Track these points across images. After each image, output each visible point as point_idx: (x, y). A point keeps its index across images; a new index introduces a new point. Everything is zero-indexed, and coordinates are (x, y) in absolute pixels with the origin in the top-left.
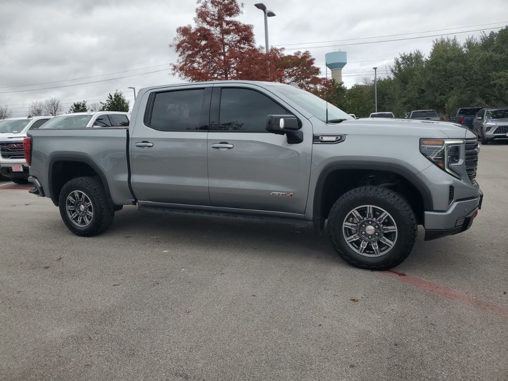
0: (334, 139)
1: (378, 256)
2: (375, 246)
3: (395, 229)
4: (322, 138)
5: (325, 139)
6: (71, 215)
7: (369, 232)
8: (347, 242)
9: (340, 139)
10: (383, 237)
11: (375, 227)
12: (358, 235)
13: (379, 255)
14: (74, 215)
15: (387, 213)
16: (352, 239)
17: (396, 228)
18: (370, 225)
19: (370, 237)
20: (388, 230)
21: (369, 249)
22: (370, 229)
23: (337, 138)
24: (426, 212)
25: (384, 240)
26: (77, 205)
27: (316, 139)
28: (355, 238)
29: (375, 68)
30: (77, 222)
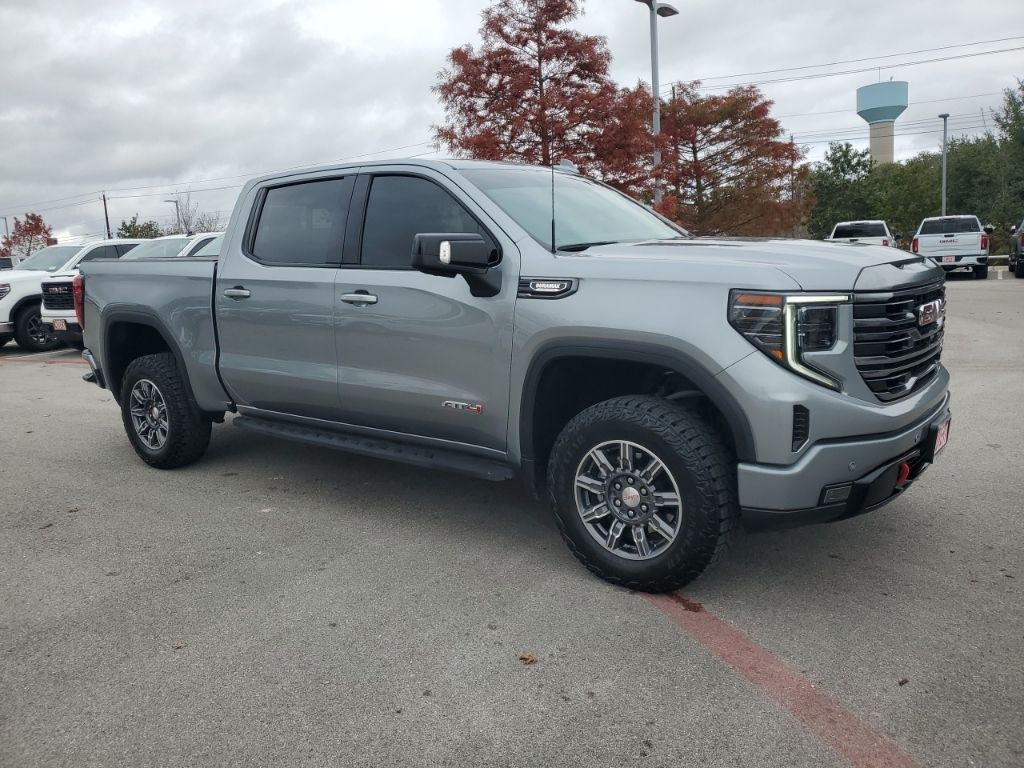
0: (554, 287)
1: (642, 558)
2: (639, 536)
3: (676, 500)
4: (534, 286)
5: (541, 287)
6: (139, 424)
7: (629, 503)
8: (584, 521)
9: (567, 289)
10: (655, 516)
11: (640, 492)
12: (607, 505)
13: (644, 555)
14: (143, 426)
15: (660, 461)
16: (593, 514)
17: (679, 497)
18: (631, 485)
19: (631, 512)
20: (664, 500)
21: (626, 540)
22: (631, 495)
23: (562, 286)
24: (741, 466)
25: (657, 524)
26: (147, 407)
27: (525, 288)
28: (599, 514)
29: (945, 117)
30: (147, 438)
